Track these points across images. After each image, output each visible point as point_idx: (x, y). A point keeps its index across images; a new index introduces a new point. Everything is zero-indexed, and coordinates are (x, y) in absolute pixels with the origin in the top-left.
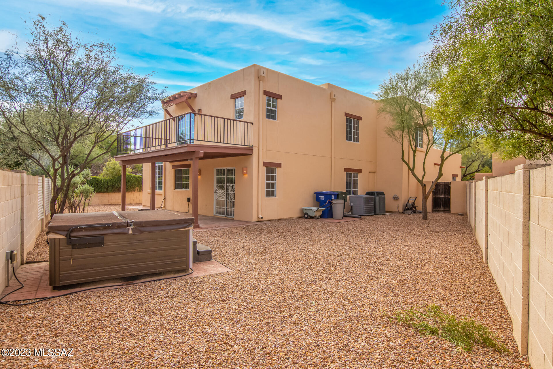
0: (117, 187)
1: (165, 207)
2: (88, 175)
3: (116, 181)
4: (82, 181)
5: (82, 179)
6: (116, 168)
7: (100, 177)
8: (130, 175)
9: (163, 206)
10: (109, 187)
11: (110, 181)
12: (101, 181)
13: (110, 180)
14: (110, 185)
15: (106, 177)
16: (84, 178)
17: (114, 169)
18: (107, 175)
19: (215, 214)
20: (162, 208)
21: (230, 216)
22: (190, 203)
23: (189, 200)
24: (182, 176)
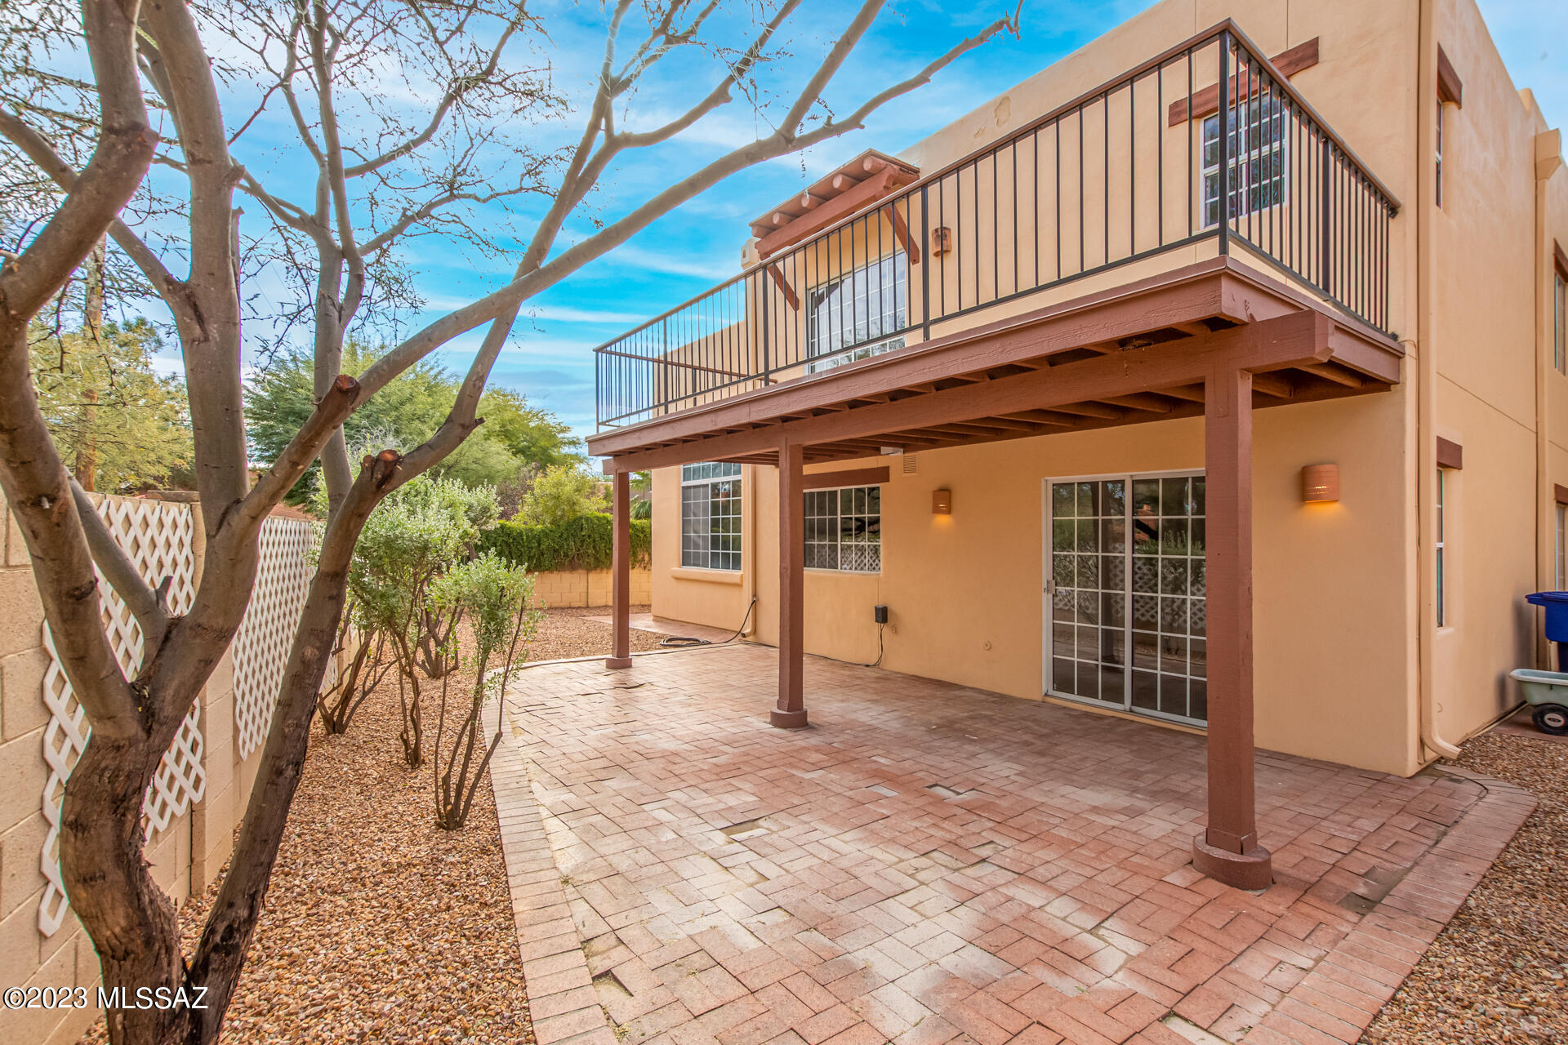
0: (566, 555)
1: (755, 631)
2: (485, 510)
3: (565, 536)
4: (466, 533)
5: (466, 524)
6: (563, 497)
7: (516, 523)
8: (605, 518)
9: (747, 630)
10: (543, 554)
11: (547, 535)
12: (520, 534)
13: (545, 534)
14: (548, 548)
15: (532, 524)
16: (474, 521)
17: (557, 497)
18: (536, 518)
19: (1051, 692)
20: (744, 635)
21: (1162, 710)
22: (886, 629)
23: (882, 615)
24: (839, 516)
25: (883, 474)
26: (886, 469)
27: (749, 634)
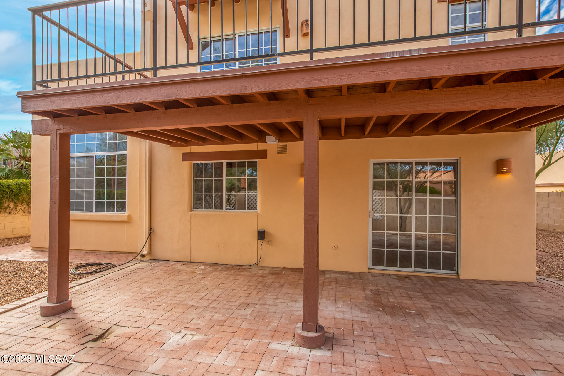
9: (145, 252)
19: (371, 267)
20: (143, 256)
21: (429, 268)
22: (264, 244)
23: (262, 235)
24: (224, 178)
25: (263, 154)
26: (265, 151)
27: (147, 254)
